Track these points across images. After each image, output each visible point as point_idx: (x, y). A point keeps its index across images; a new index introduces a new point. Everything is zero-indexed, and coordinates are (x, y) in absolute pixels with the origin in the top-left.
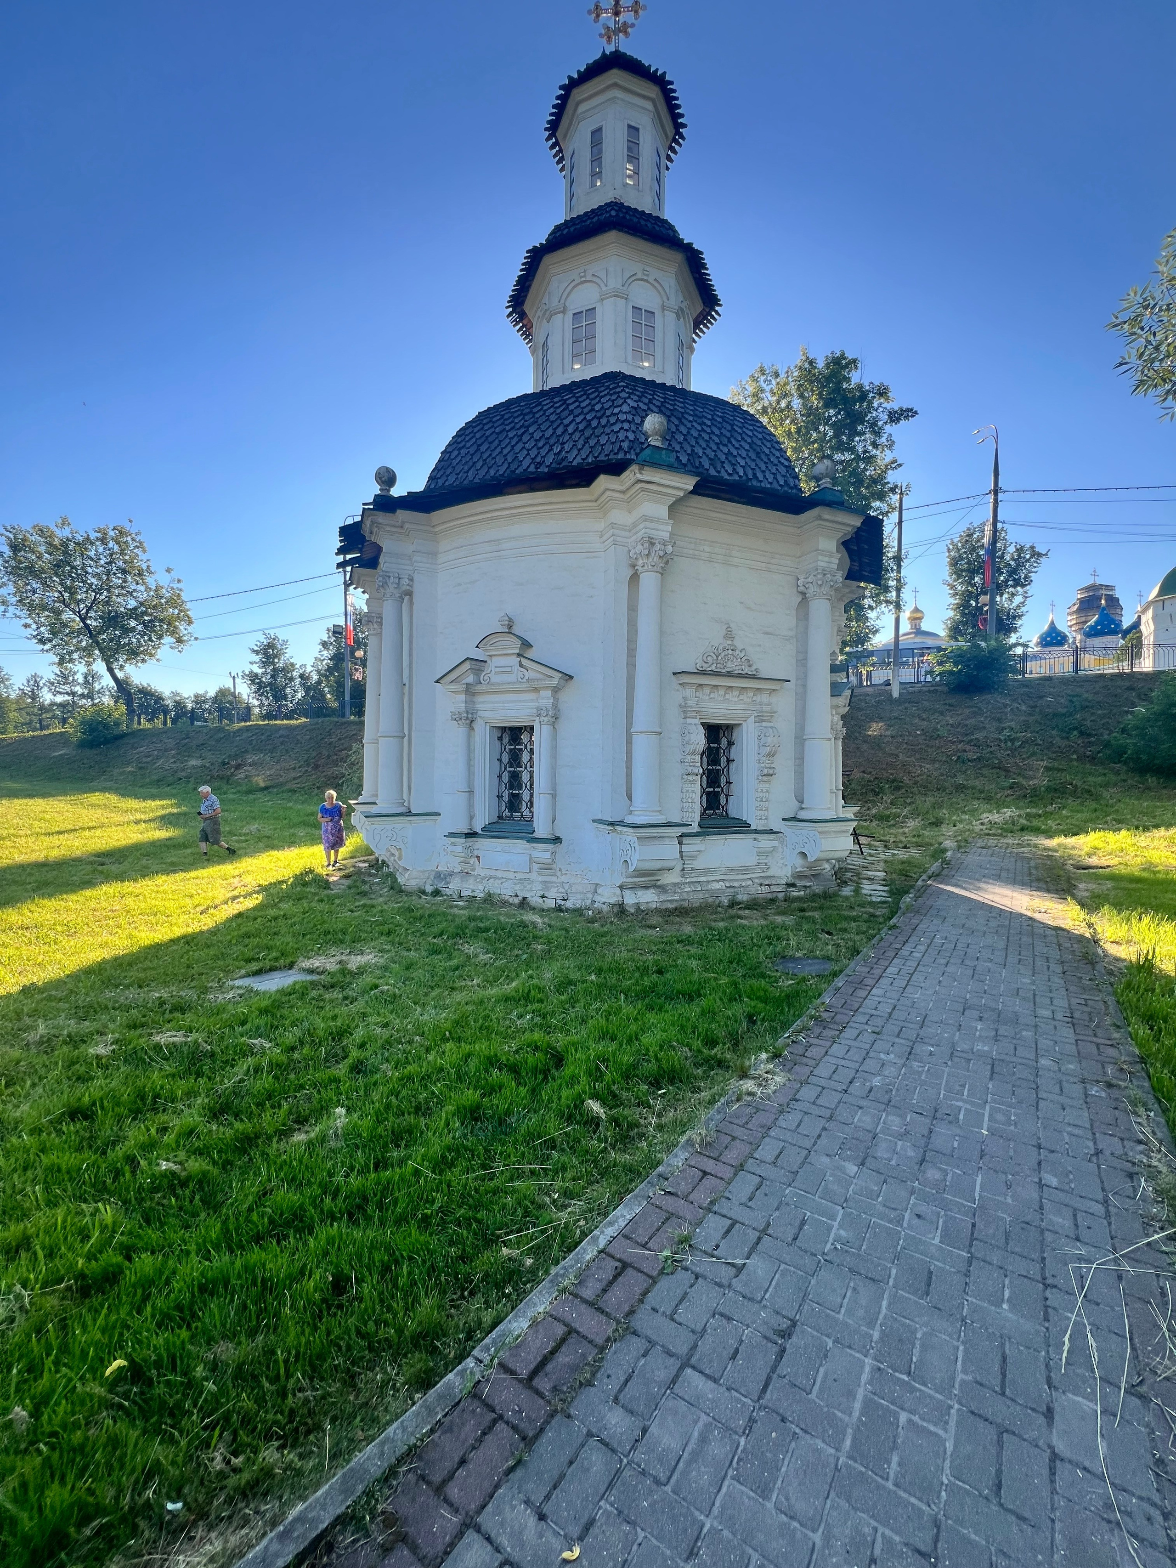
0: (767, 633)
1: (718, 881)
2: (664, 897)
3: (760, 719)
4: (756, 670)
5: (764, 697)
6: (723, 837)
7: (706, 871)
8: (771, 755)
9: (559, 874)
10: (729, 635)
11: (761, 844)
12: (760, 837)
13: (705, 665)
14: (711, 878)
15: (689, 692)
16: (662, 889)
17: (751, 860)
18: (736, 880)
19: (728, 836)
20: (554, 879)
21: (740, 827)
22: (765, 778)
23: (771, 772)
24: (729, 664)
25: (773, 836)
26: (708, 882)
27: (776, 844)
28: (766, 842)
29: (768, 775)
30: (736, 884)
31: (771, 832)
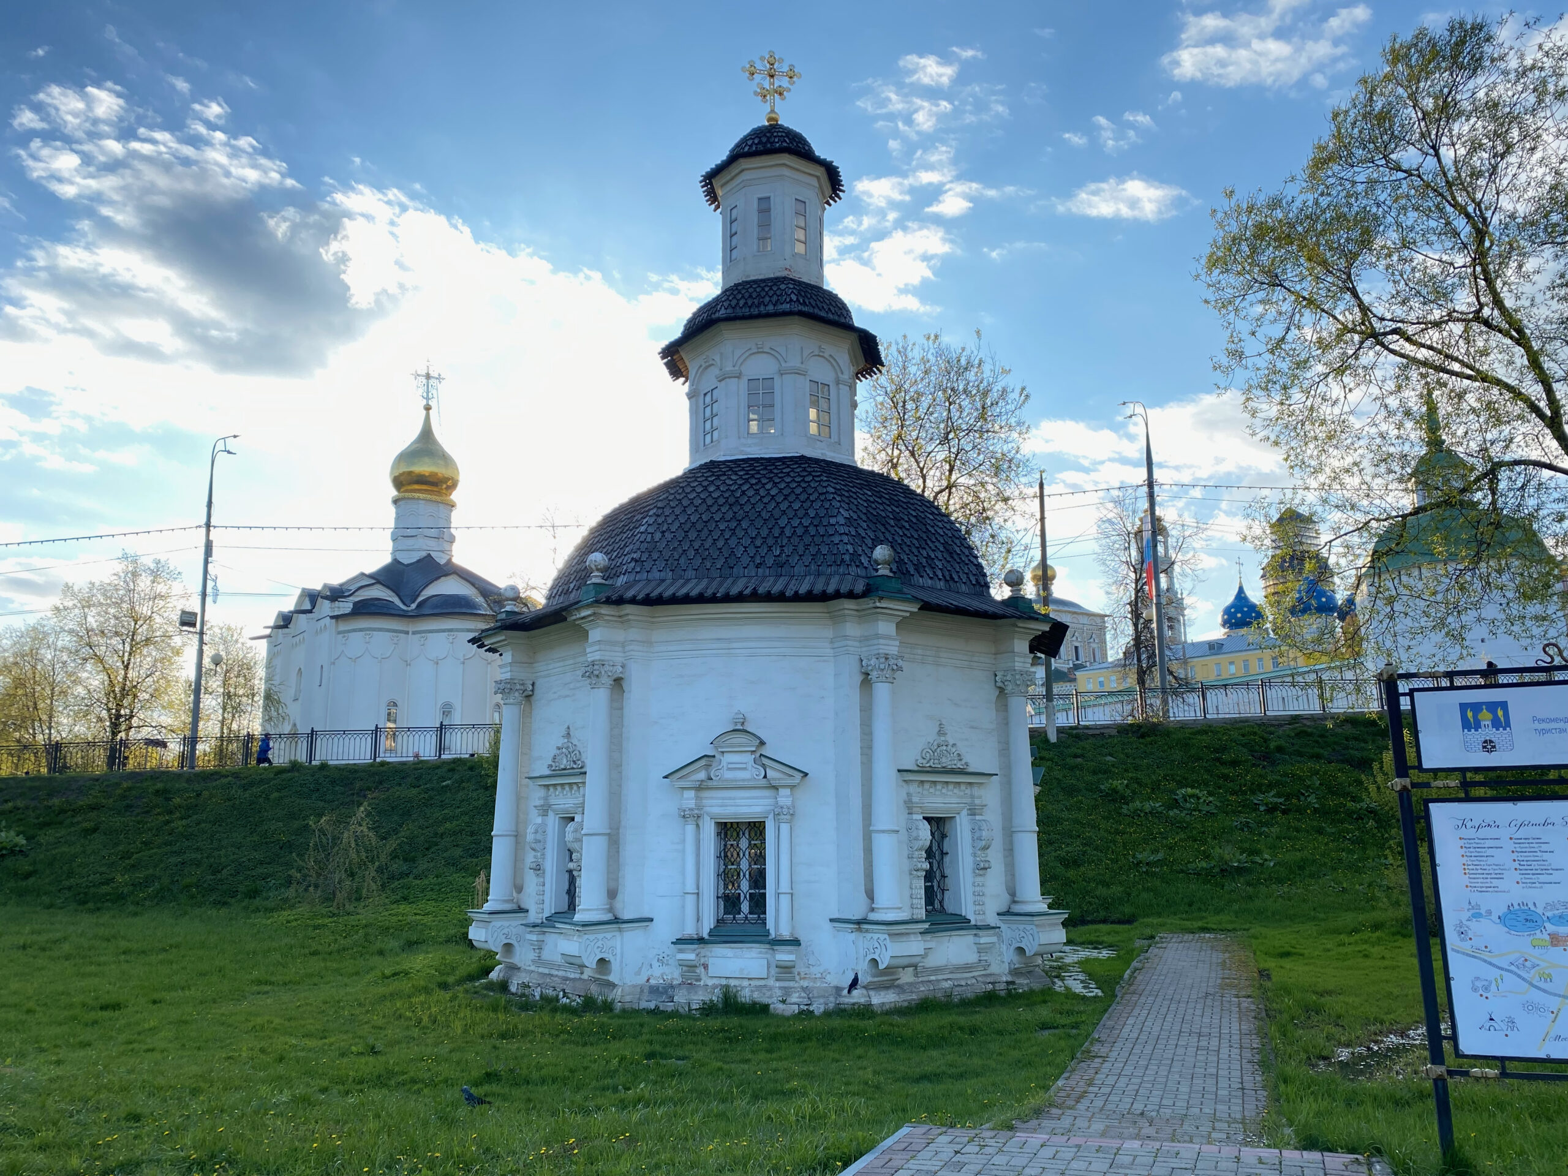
0: (972, 727)
1: (946, 980)
2: (903, 997)
3: (973, 812)
4: (967, 764)
5: (976, 791)
6: (949, 933)
7: (937, 970)
8: (985, 848)
9: (797, 978)
10: (941, 732)
11: (982, 940)
12: (980, 933)
13: (924, 762)
14: (940, 977)
15: (914, 788)
16: (901, 989)
17: (972, 958)
18: (964, 978)
19: (953, 933)
20: (792, 984)
21: (960, 923)
22: (981, 872)
23: (987, 865)
24: (944, 760)
25: (992, 932)
26: (938, 981)
27: (994, 939)
28: (986, 938)
29: (982, 869)
30: (963, 983)
31: (988, 927)
